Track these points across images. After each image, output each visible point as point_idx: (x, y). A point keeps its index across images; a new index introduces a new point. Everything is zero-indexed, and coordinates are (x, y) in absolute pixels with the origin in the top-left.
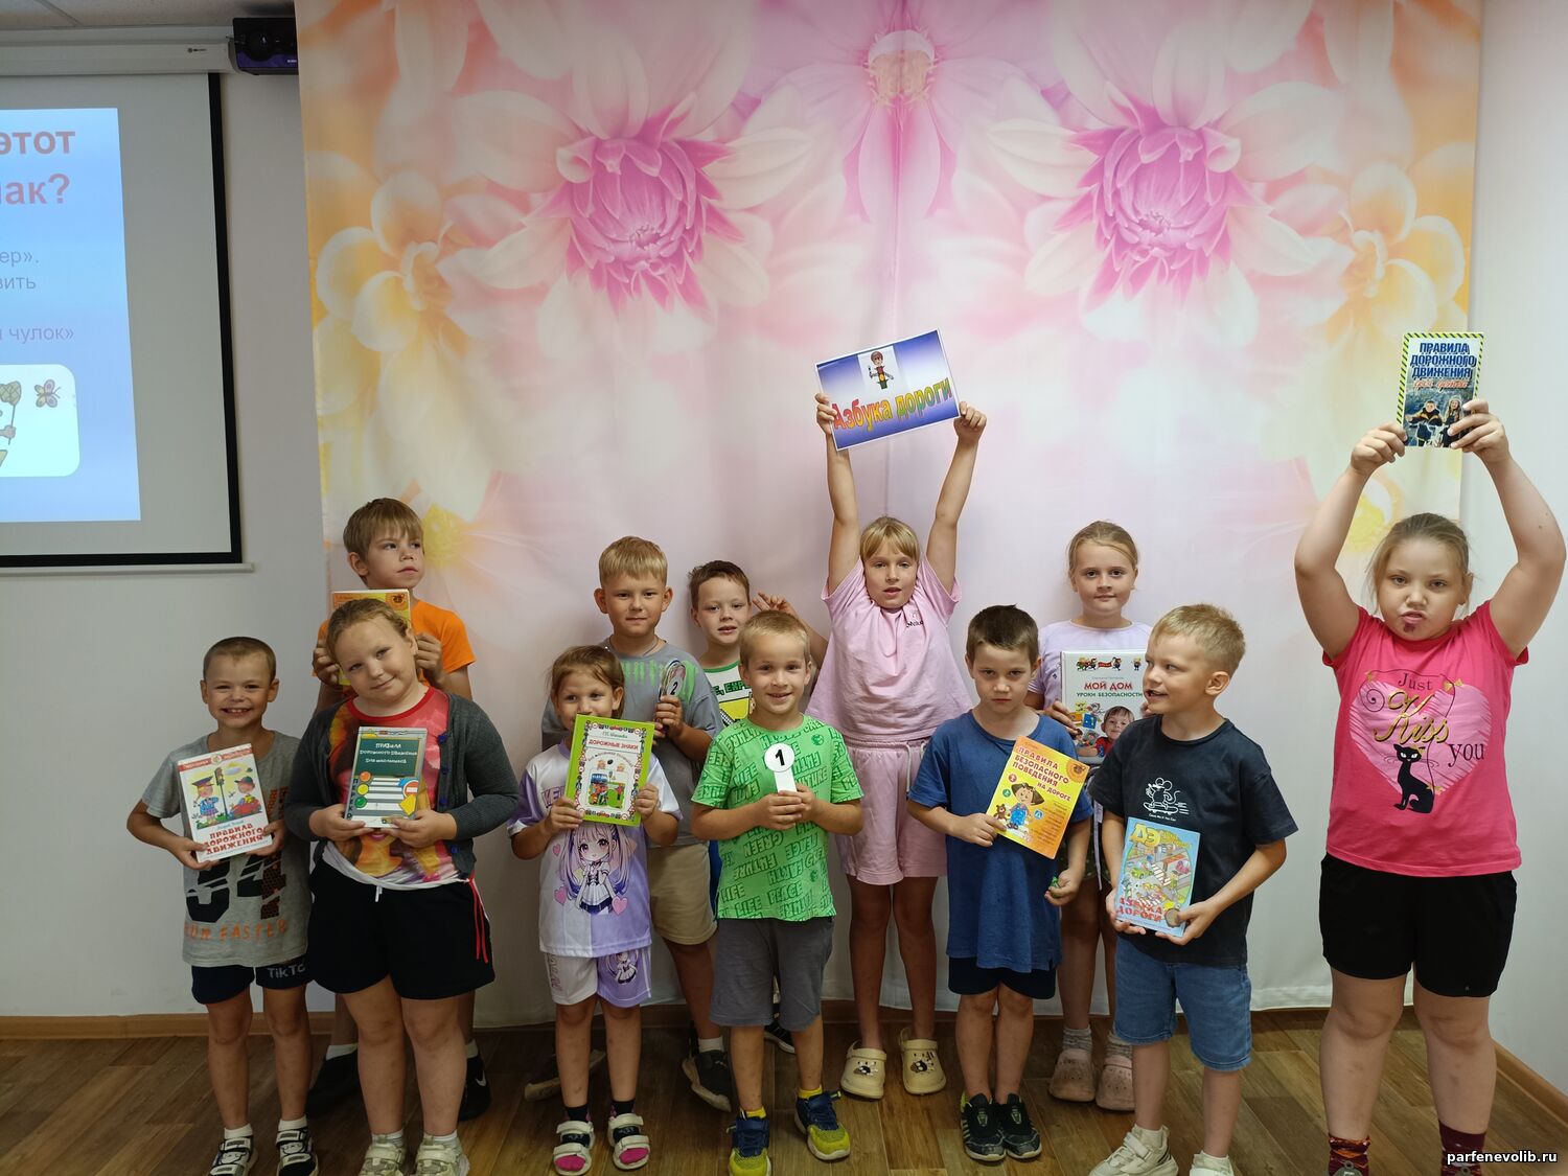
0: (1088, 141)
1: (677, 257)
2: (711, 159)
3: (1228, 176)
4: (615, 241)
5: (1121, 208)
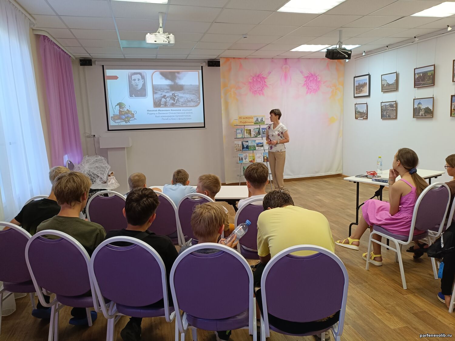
0: (305, 77)
1: (262, 90)
2: (265, 79)
3: (319, 81)
4: (255, 88)
5: (309, 85)
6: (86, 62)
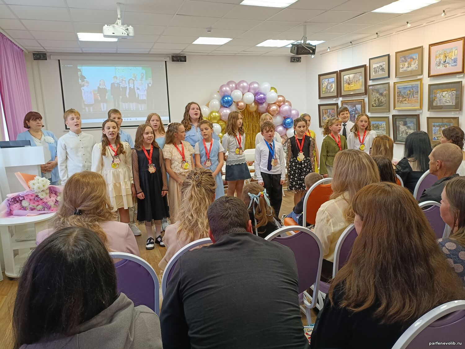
6: (40, 56)
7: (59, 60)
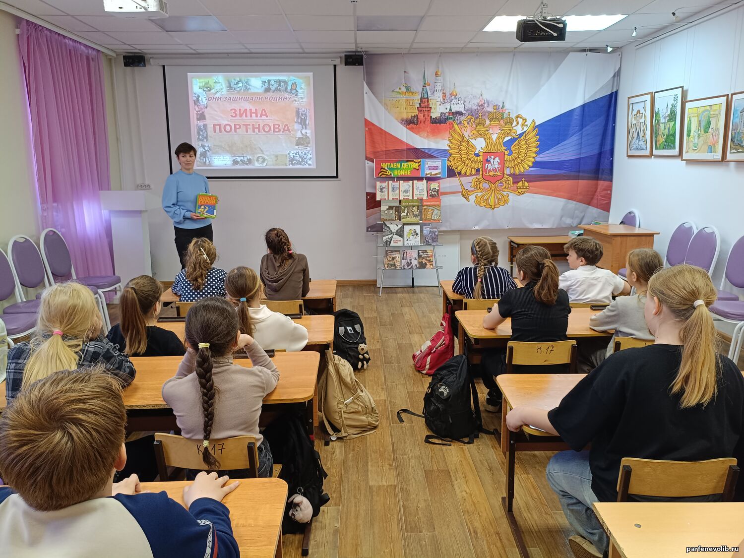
6: (134, 60)
7: (164, 66)
